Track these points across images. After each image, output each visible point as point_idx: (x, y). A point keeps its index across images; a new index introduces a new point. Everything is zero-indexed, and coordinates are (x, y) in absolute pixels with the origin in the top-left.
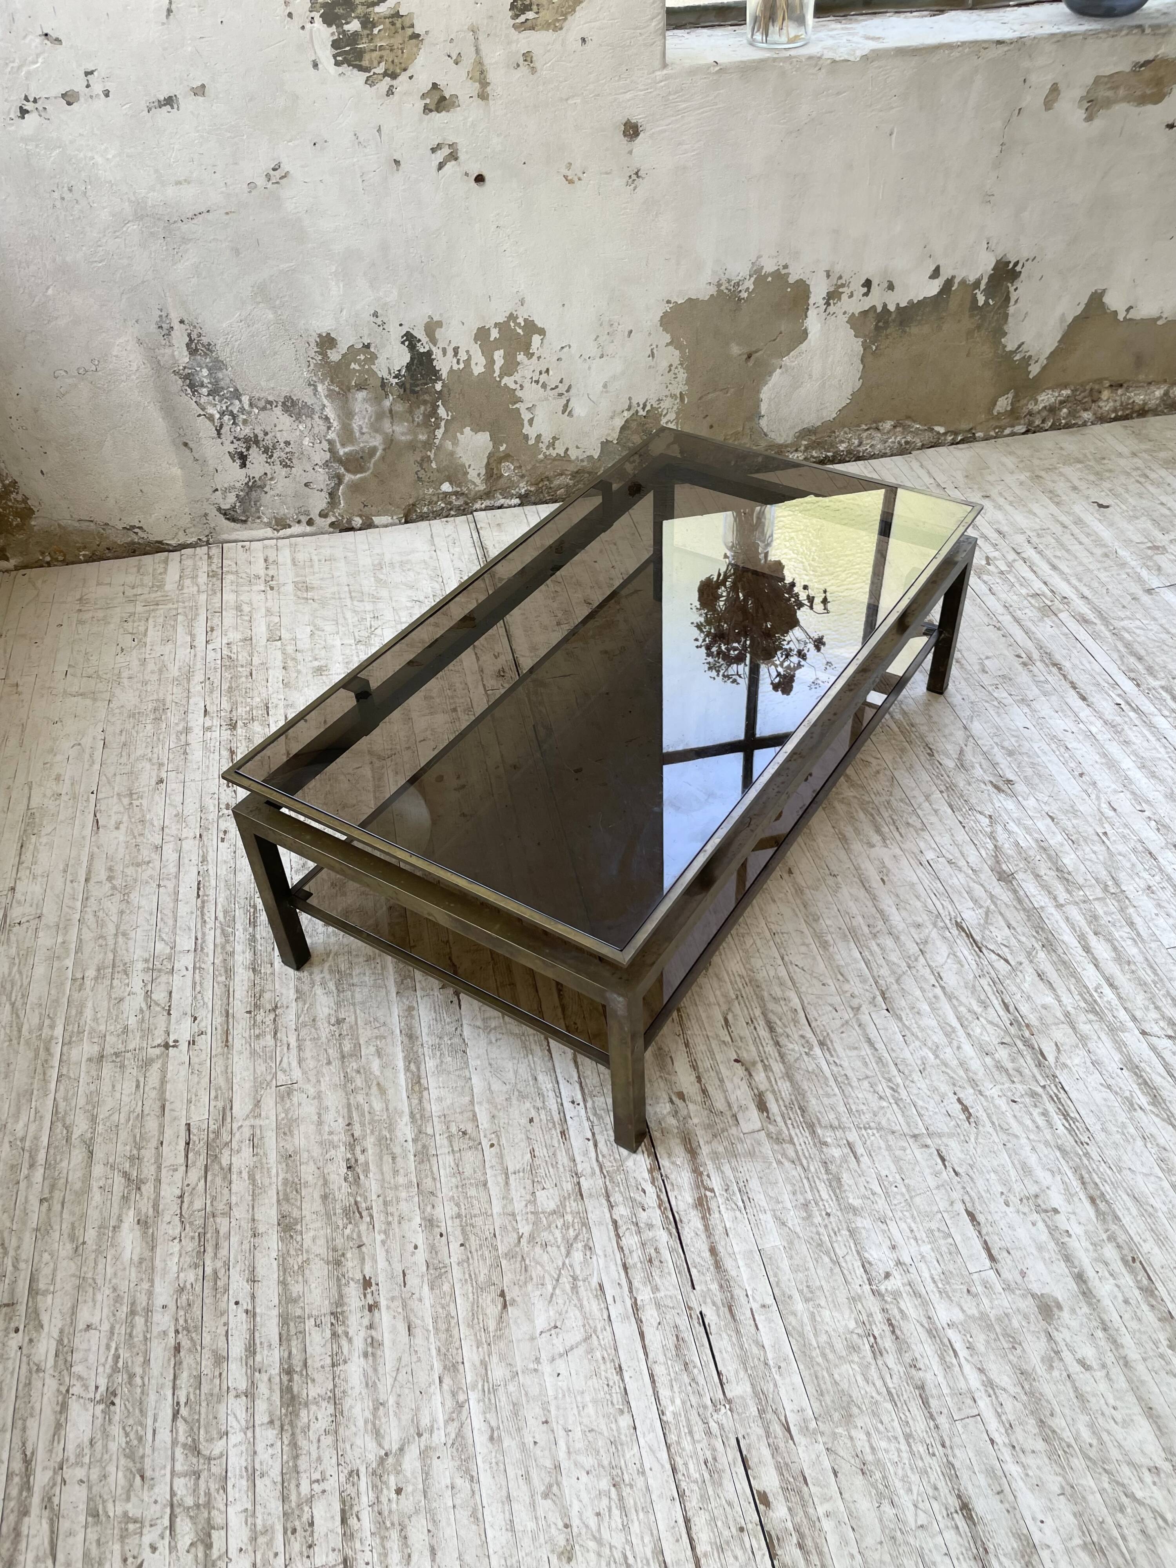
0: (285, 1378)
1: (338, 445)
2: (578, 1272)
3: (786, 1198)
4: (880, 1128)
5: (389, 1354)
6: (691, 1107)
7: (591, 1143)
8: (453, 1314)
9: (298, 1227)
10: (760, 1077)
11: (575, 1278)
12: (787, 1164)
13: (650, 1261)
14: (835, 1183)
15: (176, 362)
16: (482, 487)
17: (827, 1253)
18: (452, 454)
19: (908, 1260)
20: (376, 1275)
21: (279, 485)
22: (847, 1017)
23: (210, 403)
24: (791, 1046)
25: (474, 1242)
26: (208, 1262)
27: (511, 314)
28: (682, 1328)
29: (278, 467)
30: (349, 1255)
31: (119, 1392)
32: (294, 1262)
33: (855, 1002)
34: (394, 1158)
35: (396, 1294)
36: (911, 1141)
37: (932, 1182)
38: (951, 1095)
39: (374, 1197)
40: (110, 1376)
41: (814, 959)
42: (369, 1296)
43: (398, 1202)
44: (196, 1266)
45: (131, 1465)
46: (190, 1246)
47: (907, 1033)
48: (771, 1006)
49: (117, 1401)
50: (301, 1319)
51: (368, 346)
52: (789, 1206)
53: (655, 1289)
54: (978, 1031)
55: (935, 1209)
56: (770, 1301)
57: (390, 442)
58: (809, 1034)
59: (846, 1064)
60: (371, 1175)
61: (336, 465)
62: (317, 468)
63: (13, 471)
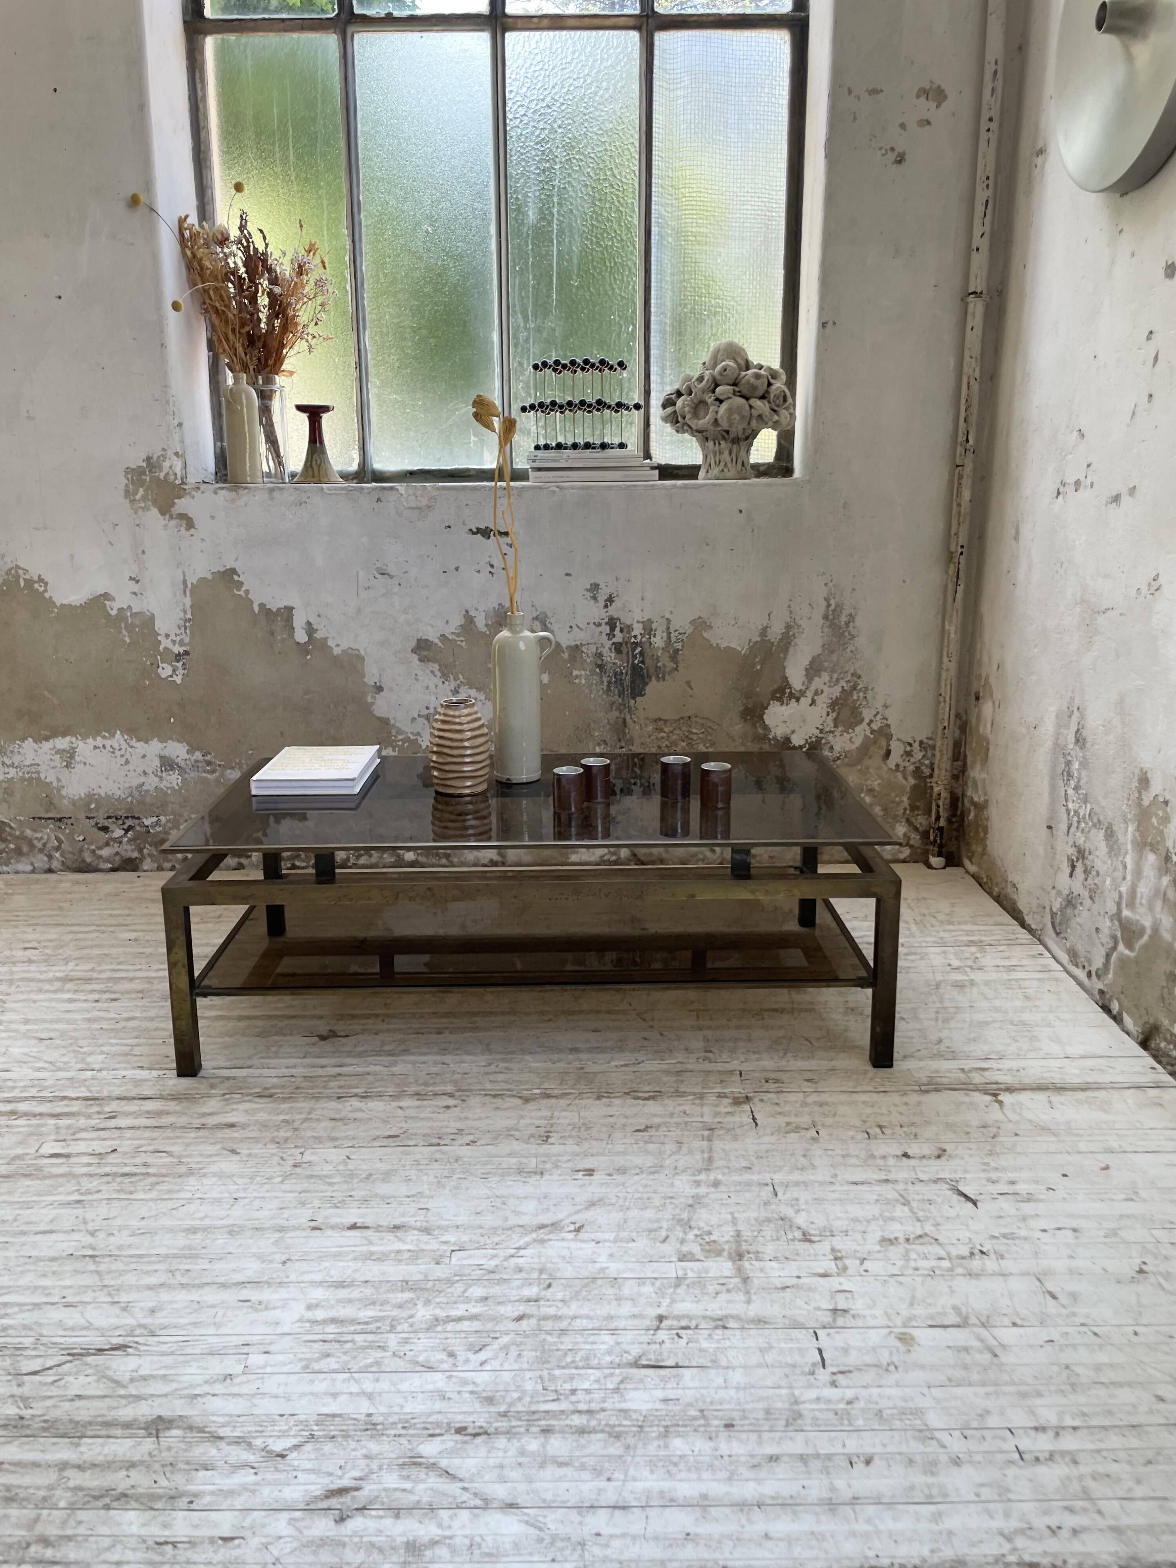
1: (1124, 903)
6: (97, 1121)
10: (85, 1159)
11: (27, 1063)
15: (1066, 745)
21: (1083, 914)
22: (91, 1224)
29: (1087, 894)
33: (102, 1234)
41: (181, 1220)
47: (31, 1260)
57: (1156, 932)
58: (95, 1196)
59: (43, 1210)
61: (1117, 925)
62: (1106, 916)
63: (989, 789)
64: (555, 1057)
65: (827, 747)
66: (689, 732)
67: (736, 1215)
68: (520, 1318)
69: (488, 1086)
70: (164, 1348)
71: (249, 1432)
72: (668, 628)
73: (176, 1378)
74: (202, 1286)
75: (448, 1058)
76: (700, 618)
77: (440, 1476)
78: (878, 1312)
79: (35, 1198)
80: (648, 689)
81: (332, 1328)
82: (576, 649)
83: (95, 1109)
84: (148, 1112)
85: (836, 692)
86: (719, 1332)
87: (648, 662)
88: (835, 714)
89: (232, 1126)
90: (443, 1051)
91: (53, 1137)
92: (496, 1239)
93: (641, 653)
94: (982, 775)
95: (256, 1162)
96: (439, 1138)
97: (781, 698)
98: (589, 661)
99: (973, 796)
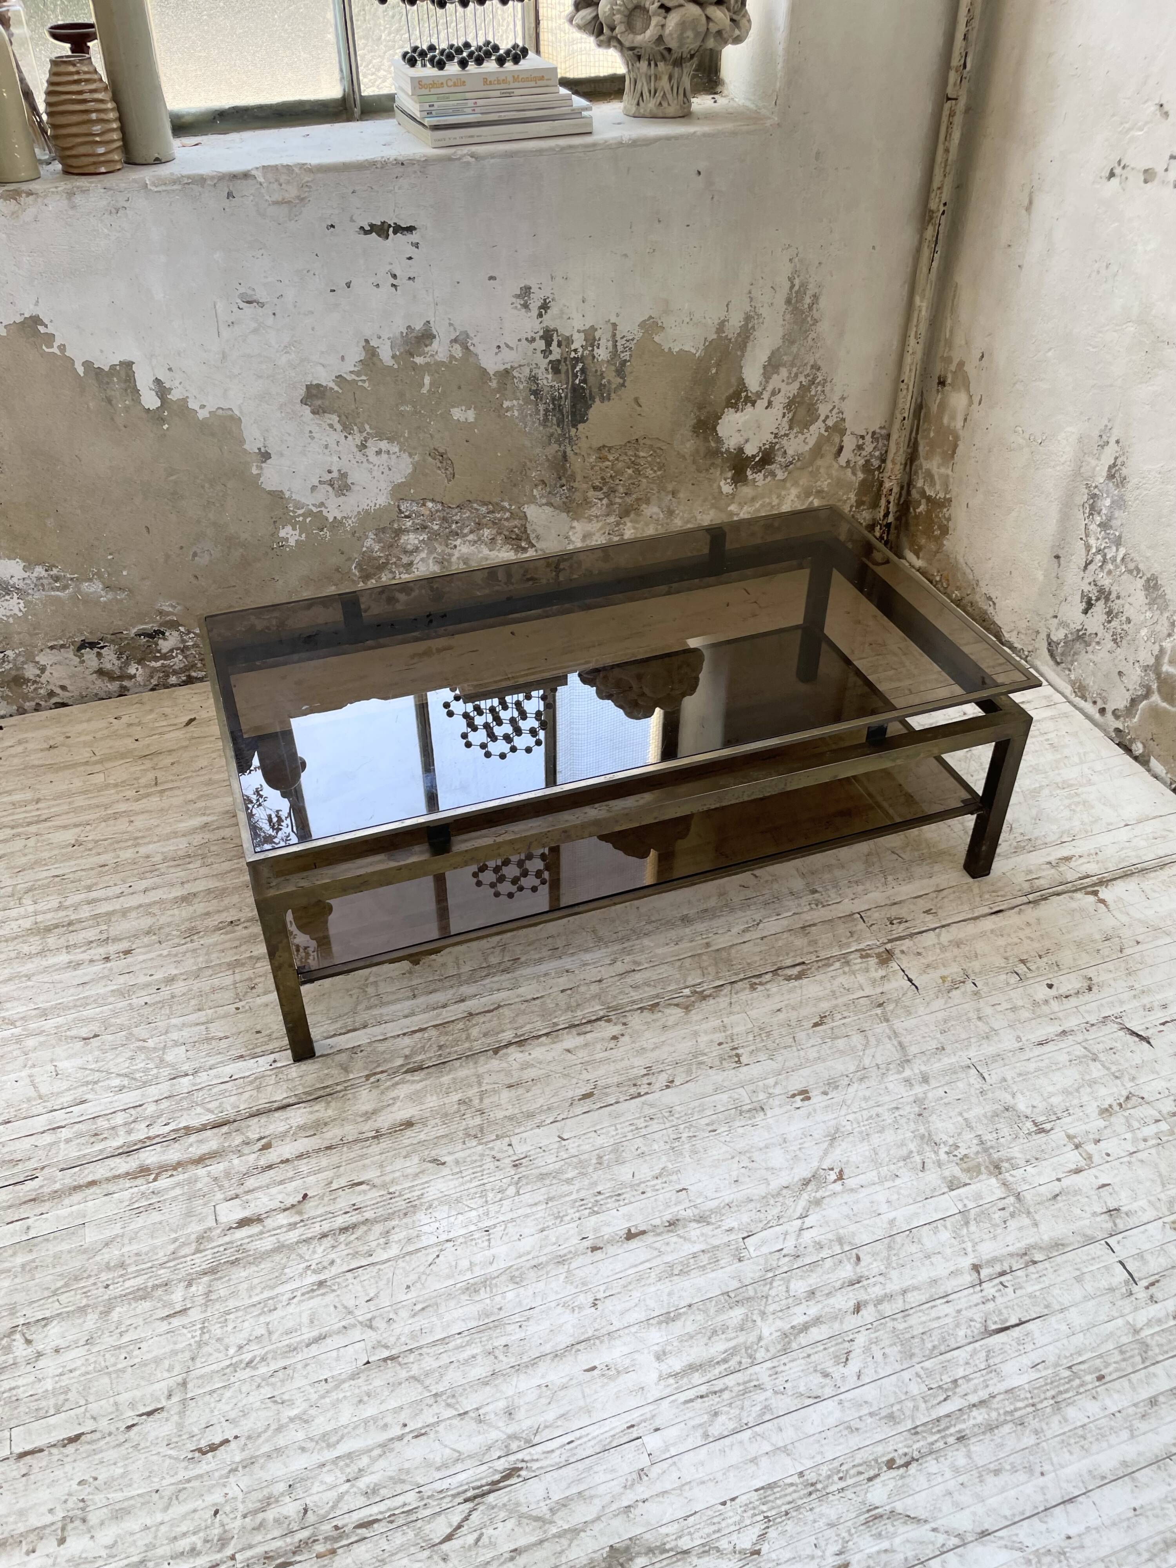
0: (66, 923)
1: (1166, 659)
2: (101, 1084)
3: (135, 1247)
4: (200, 1344)
5: (68, 976)
6: (254, 1156)
7: (227, 1079)
8: (88, 1008)
9: (184, 905)
10: (283, 1219)
11: (96, 1083)
12: (172, 1247)
13: (96, 1135)
14: (142, 1294)
15: (1093, 477)
17: (66, 1285)
19: (41, 1364)
20: (133, 956)
21: (1100, 654)
22: (357, 1312)
23: (1095, 533)
25: (146, 1011)
26: (166, 864)
28: (27, 1163)
29: (1108, 636)
30: (154, 937)
31: (82, 847)
32: (155, 909)
33: (380, 1324)
34: (236, 947)
35: (115, 971)
36: (179, 1379)
37: (124, 1398)
38: (236, 1432)
39: (202, 942)
40: (93, 840)
41: (448, 1277)
42: (117, 955)
43: (194, 957)
44: (165, 859)
46: (181, 853)
47: (331, 1385)
48: (378, 1229)
49: (75, 848)
50: (108, 922)
52: (124, 1250)
53: (68, 1141)
54: (329, 1479)
55: (90, 1400)
56: (32, 1234)
58: (334, 1270)
59: (291, 1309)
60: (223, 936)
61: (1153, 676)
62: (1137, 664)
63: (954, 489)
64: (673, 934)
65: (780, 453)
66: (636, 456)
67: (966, 1115)
68: (857, 1309)
69: (635, 995)
70: (555, 1458)
71: (708, 1535)
72: (614, 335)
73: (593, 1492)
74: (534, 1362)
75: (567, 962)
76: (651, 317)
77: (905, 1523)
78: (1143, 1203)
79: (267, 1294)
80: (593, 413)
81: (697, 1378)
82: (506, 374)
83: (238, 1140)
84: (302, 1128)
85: (794, 388)
86: (1031, 1269)
87: (591, 379)
88: (790, 415)
89: (409, 1124)
90: (555, 952)
91: (219, 1196)
92: (775, 1211)
93: (583, 370)
94: (942, 470)
95: (471, 1171)
96: (635, 1085)
97: (736, 403)
98: (521, 387)
99: (926, 488)
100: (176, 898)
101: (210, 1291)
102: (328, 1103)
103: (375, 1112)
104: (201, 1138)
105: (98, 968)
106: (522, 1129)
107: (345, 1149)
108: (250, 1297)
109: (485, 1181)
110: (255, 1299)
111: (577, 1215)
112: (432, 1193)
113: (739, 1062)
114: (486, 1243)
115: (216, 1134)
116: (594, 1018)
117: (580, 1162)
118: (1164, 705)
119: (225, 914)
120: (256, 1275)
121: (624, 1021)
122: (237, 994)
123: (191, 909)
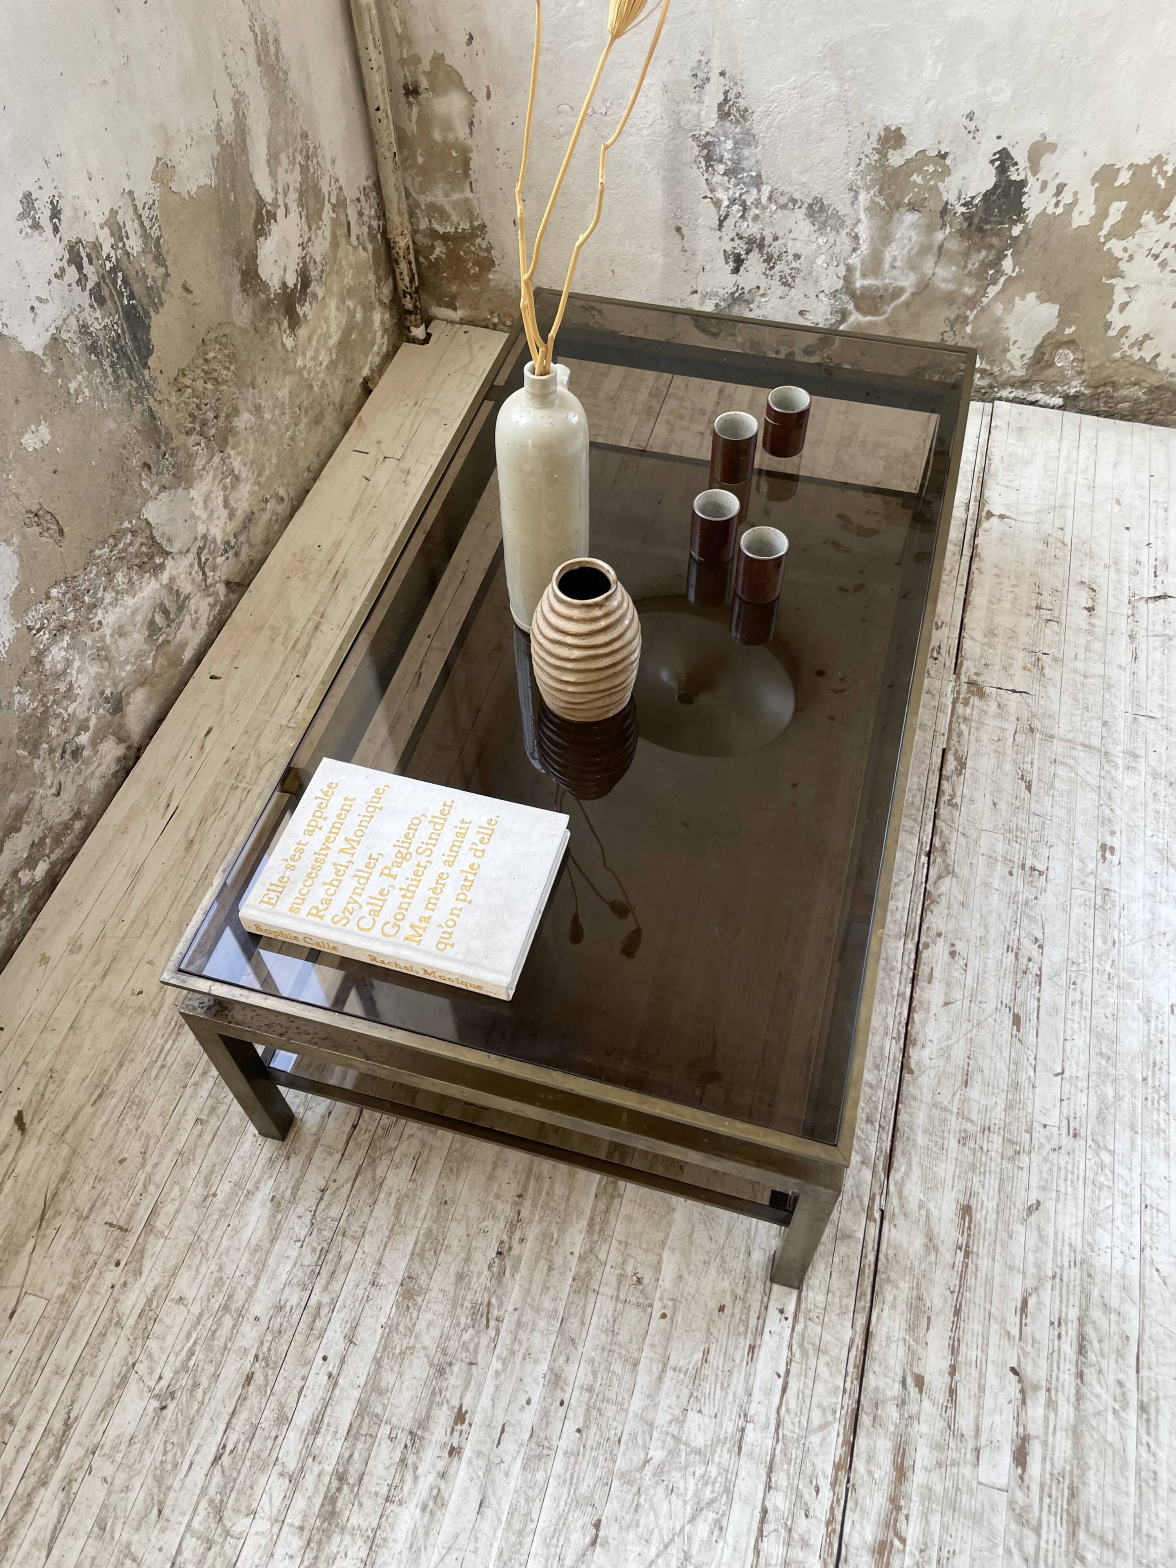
0: (335, 1484)
1: (858, 274)
2: (694, 1552)
5: (448, 1523)
6: (926, 1403)
7: (780, 1382)
8: (535, 1516)
9: (419, 1299)
10: (1036, 1410)
12: (1017, 1561)
16: (1020, 372)
18: (999, 321)
20: (474, 1413)
21: (770, 305)
23: (722, 185)
24: (1098, 1389)
25: (593, 1436)
26: (317, 1290)
27: (1159, 157)
29: (775, 283)
30: (456, 1368)
31: (178, 1395)
32: (399, 1343)
34: (550, 1269)
35: (485, 1449)
39: (510, 1308)
40: (177, 1372)
42: (456, 1434)
43: (533, 1330)
44: (304, 1289)
45: (156, 1491)
46: (309, 1259)
48: (1096, 1313)
49: (172, 1406)
50: (378, 1420)
51: (943, 156)
57: (924, 287)
58: (1131, 1385)
59: (1162, 1455)
60: (518, 1277)
61: (845, 298)
62: (821, 296)
63: (485, 213)
65: (312, 266)
66: (207, 362)
72: (135, 208)
76: (158, 159)
80: (155, 335)
82: (55, 344)
84: (912, 1328)
85: (297, 175)
87: (137, 287)
88: (305, 211)
89: (966, 1210)
91: (967, 1470)
93: (125, 281)
94: (455, 196)
95: (1061, 1181)
96: (1025, 972)
97: (262, 228)
98: (77, 350)
99: (437, 227)
100: (398, 1304)
101: (1101, 1538)
102: (888, 1280)
103: (930, 1237)
104: (864, 1456)
105: (462, 1472)
106: (1029, 1103)
107: (967, 1295)
108: (1127, 1494)
109: (1082, 1175)
110: (1132, 1489)
111: (1162, 1114)
112: (1074, 1235)
113: (1041, 873)
114: (1161, 1215)
115: (869, 1435)
116: (913, 956)
117: (1099, 1074)
118: (869, 318)
119: (478, 1256)
120: (1101, 1475)
121: (933, 933)
122: (638, 1305)
123: (434, 1293)
